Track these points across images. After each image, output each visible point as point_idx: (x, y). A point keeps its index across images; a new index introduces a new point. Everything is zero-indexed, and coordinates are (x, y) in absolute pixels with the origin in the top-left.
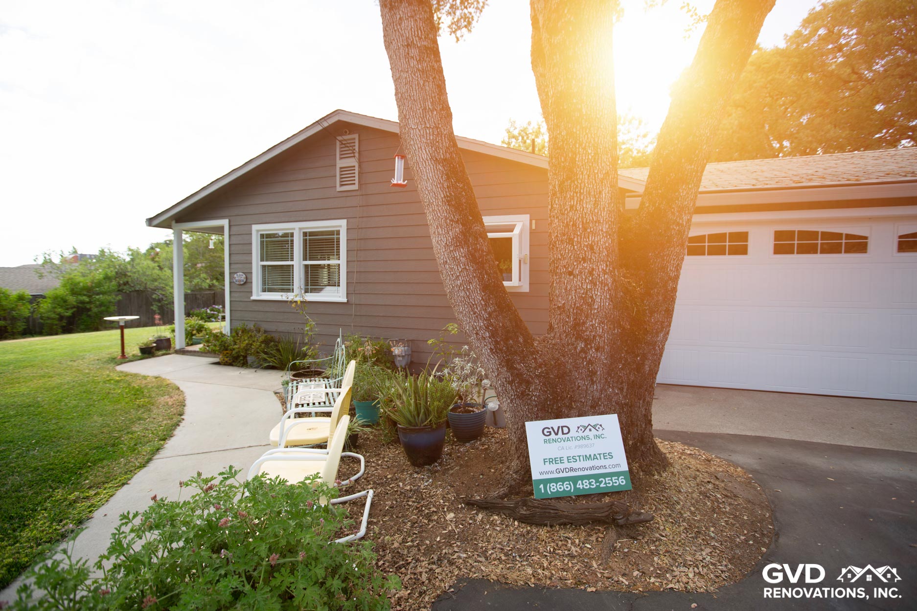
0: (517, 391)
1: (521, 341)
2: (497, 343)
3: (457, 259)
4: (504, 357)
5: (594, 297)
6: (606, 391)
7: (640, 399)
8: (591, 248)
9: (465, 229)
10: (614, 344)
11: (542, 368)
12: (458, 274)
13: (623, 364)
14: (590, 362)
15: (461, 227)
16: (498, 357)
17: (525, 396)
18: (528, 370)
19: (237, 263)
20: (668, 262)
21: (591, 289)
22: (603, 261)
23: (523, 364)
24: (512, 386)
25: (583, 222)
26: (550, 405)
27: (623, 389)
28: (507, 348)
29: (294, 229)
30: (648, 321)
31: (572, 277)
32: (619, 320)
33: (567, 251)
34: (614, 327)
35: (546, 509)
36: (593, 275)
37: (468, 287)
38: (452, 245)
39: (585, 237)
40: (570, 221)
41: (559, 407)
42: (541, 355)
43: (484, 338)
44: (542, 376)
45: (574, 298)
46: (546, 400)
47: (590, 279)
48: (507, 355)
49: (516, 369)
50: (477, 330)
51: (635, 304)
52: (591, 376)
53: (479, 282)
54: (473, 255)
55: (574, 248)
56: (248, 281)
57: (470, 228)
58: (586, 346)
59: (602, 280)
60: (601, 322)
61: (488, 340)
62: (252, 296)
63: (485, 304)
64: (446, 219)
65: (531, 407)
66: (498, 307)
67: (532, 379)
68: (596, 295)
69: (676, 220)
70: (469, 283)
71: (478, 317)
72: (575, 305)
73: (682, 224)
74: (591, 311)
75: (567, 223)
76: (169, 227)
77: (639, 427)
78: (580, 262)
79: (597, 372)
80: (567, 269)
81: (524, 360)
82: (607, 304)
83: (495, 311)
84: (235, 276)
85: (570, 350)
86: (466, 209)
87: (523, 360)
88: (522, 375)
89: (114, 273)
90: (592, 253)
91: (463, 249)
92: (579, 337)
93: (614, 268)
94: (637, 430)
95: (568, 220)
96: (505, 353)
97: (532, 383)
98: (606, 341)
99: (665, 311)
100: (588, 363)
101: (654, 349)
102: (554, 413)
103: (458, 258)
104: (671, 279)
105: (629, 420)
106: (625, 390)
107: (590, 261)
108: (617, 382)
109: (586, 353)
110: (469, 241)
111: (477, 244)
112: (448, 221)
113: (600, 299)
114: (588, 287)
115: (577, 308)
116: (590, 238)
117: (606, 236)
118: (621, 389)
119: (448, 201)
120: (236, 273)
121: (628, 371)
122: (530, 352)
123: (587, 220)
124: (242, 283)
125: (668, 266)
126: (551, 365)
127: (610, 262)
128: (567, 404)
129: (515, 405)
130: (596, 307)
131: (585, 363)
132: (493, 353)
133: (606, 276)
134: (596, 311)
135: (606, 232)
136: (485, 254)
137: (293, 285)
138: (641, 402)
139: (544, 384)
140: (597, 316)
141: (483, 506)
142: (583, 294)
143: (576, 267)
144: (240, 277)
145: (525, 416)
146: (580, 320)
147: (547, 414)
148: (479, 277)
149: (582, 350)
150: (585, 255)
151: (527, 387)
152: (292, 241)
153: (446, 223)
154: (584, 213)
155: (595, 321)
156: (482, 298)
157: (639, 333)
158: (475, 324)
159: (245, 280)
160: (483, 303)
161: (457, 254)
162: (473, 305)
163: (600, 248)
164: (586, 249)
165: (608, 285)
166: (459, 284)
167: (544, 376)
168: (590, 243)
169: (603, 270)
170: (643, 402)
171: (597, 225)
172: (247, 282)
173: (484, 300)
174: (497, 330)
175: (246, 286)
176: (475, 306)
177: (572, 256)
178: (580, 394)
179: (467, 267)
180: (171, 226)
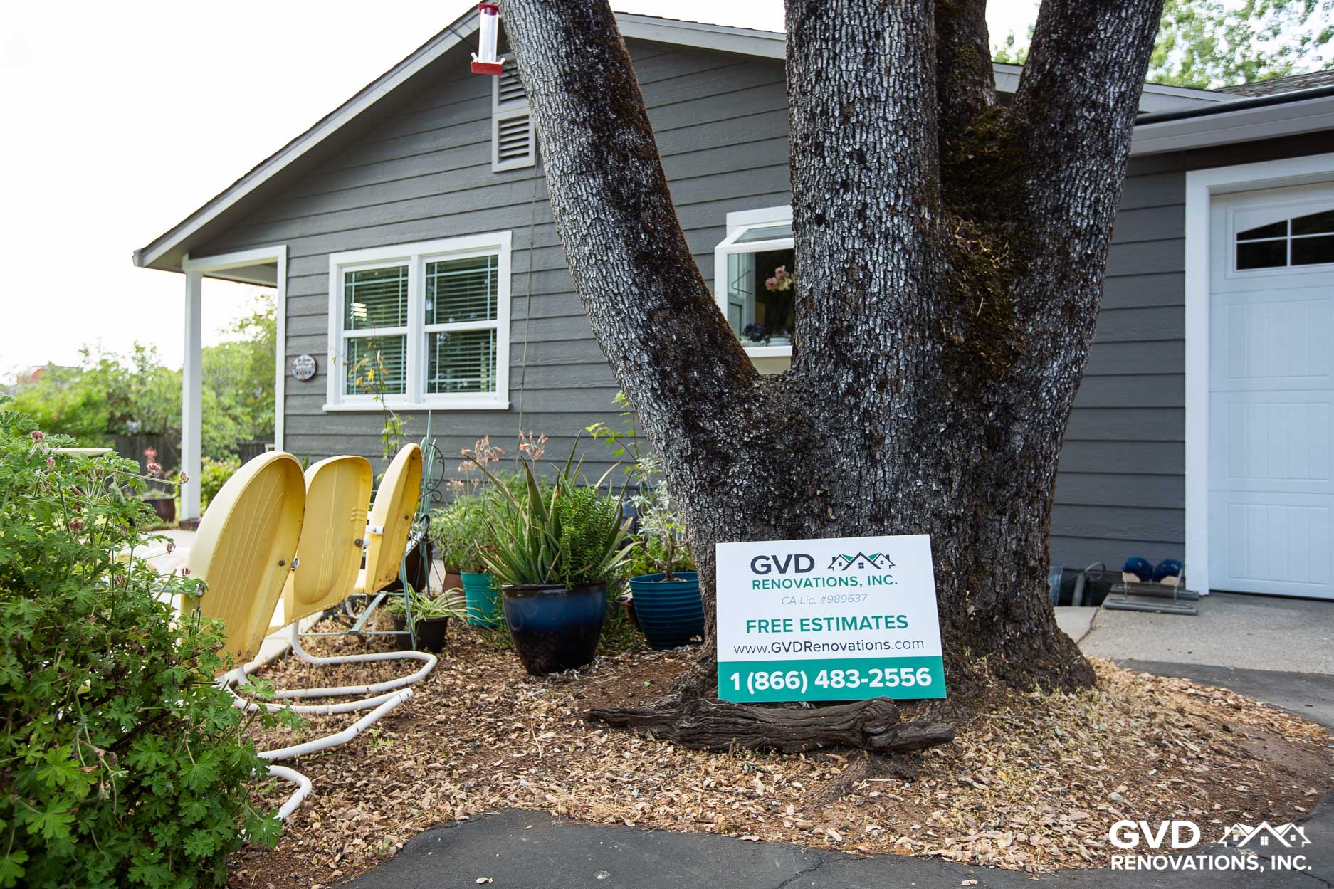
0: (701, 477)
1: (720, 373)
2: (664, 375)
3: (582, 201)
4: (679, 407)
5: (871, 267)
6: (907, 484)
7: (1001, 513)
8: (860, 157)
9: (600, 138)
10: (925, 376)
11: (758, 429)
12: (585, 232)
13: (949, 425)
14: (866, 416)
15: (591, 133)
16: (667, 406)
17: (717, 486)
18: (728, 434)
19: (301, 336)
20: (1069, 194)
21: (862, 250)
22: (888, 187)
23: (719, 421)
24: (691, 466)
25: (841, 104)
26: (772, 508)
27: (951, 482)
28: (687, 388)
29: (409, 258)
30: (1018, 331)
31: (822, 228)
32: (937, 322)
33: (812, 173)
34: (923, 337)
35: (730, 716)
36: (866, 218)
37: (605, 258)
38: (572, 172)
39: (846, 136)
40: (817, 106)
41: (796, 516)
42: (763, 404)
43: (640, 367)
44: (757, 445)
45: (828, 271)
46: (764, 497)
47: (860, 226)
48: (685, 403)
49: (703, 430)
50: (626, 351)
51: (984, 290)
52: (869, 447)
53: (627, 245)
54: (615, 192)
55: (824, 162)
56: (320, 372)
57: (612, 136)
58: (856, 379)
59: (887, 229)
60: (886, 325)
61: (647, 370)
62: (325, 403)
63: (641, 294)
64: (562, 121)
65: (729, 511)
66: (670, 301)
67: (736, 450)
68: (874, 263)
69: (1088, 97)
70: (607, 249)
71: (626, 319)
72: (830, 288)
73: (1105, 107)
74: (864, 299)
75: (811, 110)
76: (178, 269)
77: (999, 577)
78: (838, 192)
79: (883, 438)
80: (813, 210)
81: (722, 412)
82: (902, 283)
83: (662, 308)
84: (296, 362)
85: (824, 391)
86: (604, 98)
87: (720, 411)
88: (714, 442)
89: (104, 394)
90: (861, 170)
91: (594, 179)
92: (842, 360)
93: (917, 204)
94: (994, 583)
95: (813, 104)
96: (682, 396)
97: (735, 460)
98: (903, 368)
99: (1063, 308)
100: (862, 420)
101: (1036, 396)
102: (782, 527)
103: (585, 198)
104: (1078, 235)
105: (970, 557)
106: (955, 486)
107: (859, 188)
108: (935, 466)
109: (856, 395)
110: (607, 161)
111: (624, 169)
112: (566, 124)
113: (885, 271)
114: (857, 246)
115: (834, 296)
116: (858, 136)
117: (896, 133)
118: (947, 483)
119: (566, 83)
120: (298, 356)
121: (963, 443)
122: (738, 396)
123: (848, 99)
124: (308, 376)
125: (1069, 205)
126: (781, 423)
127: (905, 188)
128: (816, 510)
129: (698, 508)
130: (876, 290)
131: (856, 419)
132: (657, 398)
133: (896, 220)
134: (874, 299)
135: (896, 122)
136: (643, 190)
137: (405, 378)
138: (1005, 520)
139: (762, 462)
140: (878, 310)
141: (615, 720)
142: (845, 262)
143: (829, 203)
144: (304, 364)
145: (717, 530)
146: (841, 322)
147: (767, 529)
148: (628, 235)
149: (850, 391)
150: (848, 175)
151: (723, 469)
152: (405, 284)
153: (562, 127)
154: (843, 84)
155: (875, 322)
156: (634, 280)
157: (989, 355)
158: (621, 337)
159: (313, 370)
160: (635, 291)
161: (582, 190)
162: (616, 295)
163: (879, 158)
164: (847, 161)
165: (901, 240)
166: (587, 253)
167: (761, 446)
168: (857, 147)
169: (888, 205)
170: (1011, 521)
171: (873, 106)
172: (317, 375)
173: (637, 285)
174: (664, 348)
175: (317, 382)
176: (619, 298)
177: (821, 182)
178: (845, 490)
179: (603, 217)
180: (180, 266)
